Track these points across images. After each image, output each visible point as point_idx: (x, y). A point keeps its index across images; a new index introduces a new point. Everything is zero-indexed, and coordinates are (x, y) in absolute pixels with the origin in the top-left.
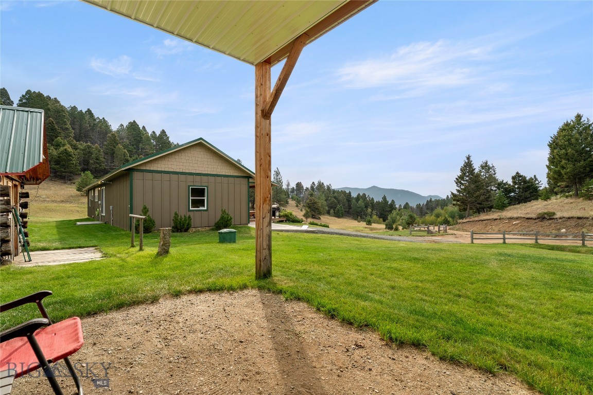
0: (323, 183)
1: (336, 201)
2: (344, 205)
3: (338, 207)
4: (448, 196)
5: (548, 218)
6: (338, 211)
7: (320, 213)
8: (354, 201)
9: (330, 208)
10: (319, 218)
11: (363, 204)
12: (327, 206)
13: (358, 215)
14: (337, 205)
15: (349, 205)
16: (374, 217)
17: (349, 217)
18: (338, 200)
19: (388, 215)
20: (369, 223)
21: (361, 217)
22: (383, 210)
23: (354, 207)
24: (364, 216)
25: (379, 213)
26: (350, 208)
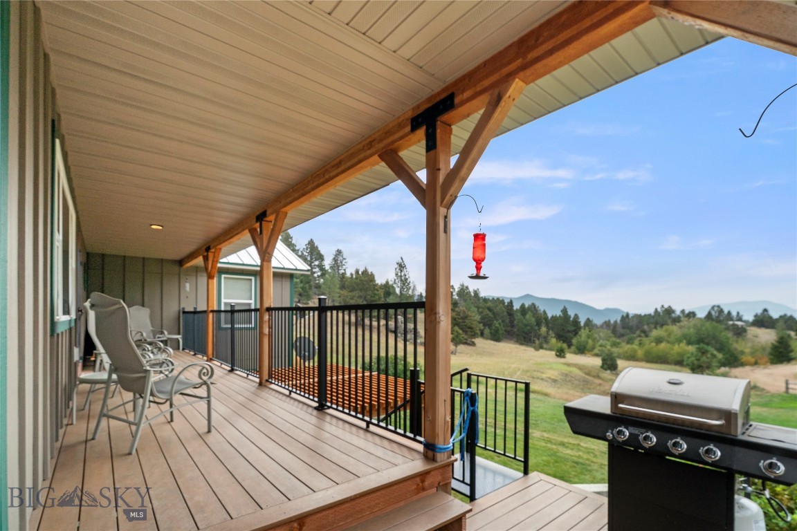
0: (467, 288)
1: (490, 314)
2: (503, 321)
3: (496, 324)
4: (656, 309)
6: (497, 331)
7: (475, 336)
8: (519, 314)
9: (484, 325)
10: (473, 344)
11: (533, 319)
12: (480, 323)
13: (525, 338)
14: (493, 321)
15: (512, 322)
16: (554, 341)
17: (511, 339)
18: (494, 313)
19: (572, 338)
20: (561, 353)
21: (530, 340)
22: (563, 329)
23: (520, 324)
24: (535, 339)
25: (557, 334)
26: (512, 326)
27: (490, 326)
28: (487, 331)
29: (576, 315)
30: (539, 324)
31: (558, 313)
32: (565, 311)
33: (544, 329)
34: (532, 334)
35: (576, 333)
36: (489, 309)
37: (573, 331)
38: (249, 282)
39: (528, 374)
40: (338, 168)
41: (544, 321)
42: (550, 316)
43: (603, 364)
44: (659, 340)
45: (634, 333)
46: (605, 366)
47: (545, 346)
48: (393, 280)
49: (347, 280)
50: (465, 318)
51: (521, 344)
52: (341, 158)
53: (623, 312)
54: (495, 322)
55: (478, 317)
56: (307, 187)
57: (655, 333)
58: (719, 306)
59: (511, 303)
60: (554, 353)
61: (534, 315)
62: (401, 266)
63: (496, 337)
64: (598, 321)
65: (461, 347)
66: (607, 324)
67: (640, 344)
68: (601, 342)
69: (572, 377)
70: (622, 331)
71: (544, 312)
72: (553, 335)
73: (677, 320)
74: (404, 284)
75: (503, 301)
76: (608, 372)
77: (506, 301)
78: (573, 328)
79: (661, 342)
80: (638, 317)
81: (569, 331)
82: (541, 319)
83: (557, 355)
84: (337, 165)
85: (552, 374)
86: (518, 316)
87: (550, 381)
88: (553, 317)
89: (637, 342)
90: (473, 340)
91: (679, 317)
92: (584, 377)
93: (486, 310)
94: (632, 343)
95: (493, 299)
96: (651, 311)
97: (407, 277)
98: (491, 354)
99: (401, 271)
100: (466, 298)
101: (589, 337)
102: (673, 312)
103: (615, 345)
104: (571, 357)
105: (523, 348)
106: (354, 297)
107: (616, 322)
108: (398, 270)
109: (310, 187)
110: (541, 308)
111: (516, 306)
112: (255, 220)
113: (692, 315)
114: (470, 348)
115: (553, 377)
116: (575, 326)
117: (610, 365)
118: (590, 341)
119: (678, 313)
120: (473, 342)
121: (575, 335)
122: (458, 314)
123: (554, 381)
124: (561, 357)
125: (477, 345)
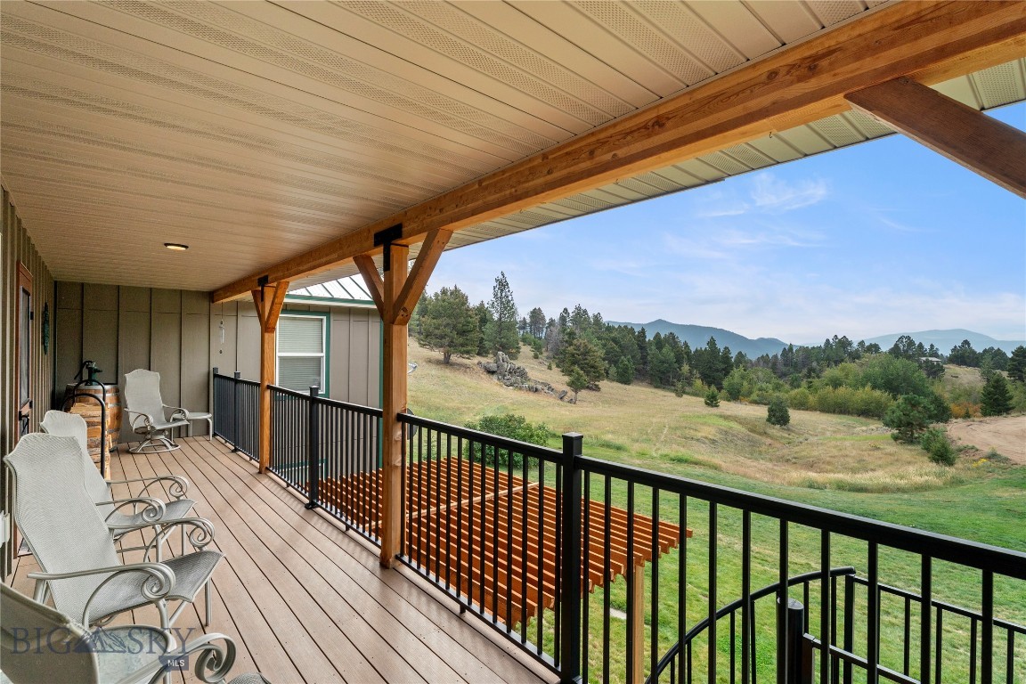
0: (585, 311)
1: (616, 348)
2: (633, 357)
3: (624, 360)
4: (828, 340)
6: (626, 369)
7: (598, 378)
8: (653, 347)
9: (610, 363)
10: (597, 389)
11: (672, 354)
12: (604, 360)
13: (661, 379)
14: (620, 356)
15: (644, 358)
16: (698, 382)
17: (642, 381)
18: (620, 346)
19: (722, 379)
20: (712, 401)
21: (668, 381)
22: (710, 368)
23: (655, 360)
24: (675, 380)
25: (702, 374)
26: (645, 363)
27: (616, 363)
28: (613, 370)
29: (726, 348)
30: (679, 361)
31: (704, 346)
32: (712, 343)
33: (686, 368)
34: (671, 374)
35: (727, 372)
36: (614, 340)
37: (723, 369)
38: (318, 323)
39: (678, 433)
40: (649, 136)
41: (686, 357)
42: (693, 349)
43: (769, 416)
44: (836, 383)
45: (800, 373)
46: (773, 419)
47: (687, 389)
48: (491, 302)
49: (429, 304)
50: (586, 353)
51: (656, 387)
52: (663, 111)
53: (783, 344)
54: (623, 357)
55: (601, 353)
56: (527, 181)
57: (830, 372)
58: (909, 338)
59: (643, 332)
60: (703, 400)
61: (673, 347)
62: (502, 285)
63: (624, 379)
64: (752, 356)
65: (583, 393)
66: (764, 360)
67: (809, 387)
68: (760, 384)
69: (733, 435)
70: (784, 369)
71: (686, 344)
72: (698, 375)
73: (855, 356)
74: (505, 308)
75: (632, 329)
76: (777, 427)
77: (637, 330)
78: (723, 366)
79: (840, 385)
80: (805, 350)
81: (717, 370)
82: (682, 355)
83: (707, 403)
84: (646, 127)
85: (708, 431)
86: (653, 350)
87: (707, 441)
89: (804, 383)
90: (597, 383)
91: (857, 350)
92: (749, 435)
93: (611, 342)
94: (799, 386)
95: (620, 327)
96: (821, 343)
97: (510, 298)
98: (622, 403)
99: (502, 290)
100: (584, 326)
101: (743, 377)
102: (850, 344)
103: (777, 388)
104: (726, 407)
105: (660, 392)
106: (439, 325)
107: (776, 356)
108: (497, 289)
109: (540, 181)
110: (682, 339)
111: (650, 337)
112: (372, 241)
113: (874, 348)
114: (593, 393)
115: (710, 437)
116: (725, 363)
117: (779, 417)
118: (745, 383)
119: (855, 345)
120: (597, 386)
121: (725, 375)
122: (578, 348)
123: (713, 442)
124: (712, 406)
125: (602, 389)
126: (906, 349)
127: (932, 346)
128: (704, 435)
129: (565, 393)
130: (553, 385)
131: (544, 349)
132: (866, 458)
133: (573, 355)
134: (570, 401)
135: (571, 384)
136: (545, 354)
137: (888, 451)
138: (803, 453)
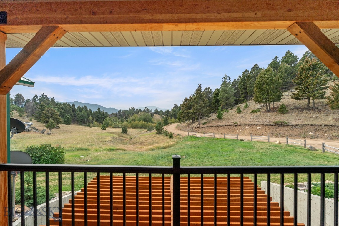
1: (63, 111)
2: (70, 114)
5: (285, 125)
6: (68, 119)
7: (60, 123)
8: (78, 111)
9: (62, 117)
10: (58, 127)
11: (86, 113)
12: (60, 116)
13: (81, 122)
15: (75, 114)
16: (96, 123)
17: (74, 123)
18: (65, 110)
21: (84, 123)
22: (99, 117)
23: (79, 115)
24: (87, 122)
25: (96, 119)
26: (75, 117)
27: (64, 117)
28: (63, 120)
29: (103, 111)
30: (88, 115)
31: (96, 110)
32: (99, 109)
33: (91, 118)
34: (85, 120)
35: (104, 118)
36: (62, 108)
37: (103, 118)
41: (90, 114)
42: (92, 112)
45: (123, 118)
46: (123, 132)
50: (52, 113)
51: (80, 125)
53: (118, 110)
54: (66, 115)
55: (58, 113)
57: (132, 117)
58: (147, 108)
59: (74, 105)
61: (86, 111)
63: (67, 122)
64: (110, 113)
65: (53, 130)
66: (113, 114)
69: (115, 138)
70: (119, 117)
71: (90, 110)
73: (136, 113)
75: (69, 104)
76: (125, 134)
77: (71, 105)
78: (102, 117)
79: (135, 121)
80: (124, 111)
81: (101, 118)
82: (89, 113)
83: (102, 129)
85: (108, 138)
88: (94, 112)
90: (58, 125)
92: (119, 138)
93: (61, 109)
95: (64, 103)
96: (128, 109)
100: (47, 102)
101: (109, 120)
102: (134, 109)
104: (108, 130)
107: (116, 113)
110: (88, 108)
111: (76, 107)
113: (140, 110)
114: (57, 129)
115: (110, 140)
116: (103, 116)
117: (125, 131)
118: (110, 122)
119: (136, 110)
120: (58, 126)
121: (103, 120)
122: (48, 111)
123: (112, 141)
124: (104, 130)
125: (61, 128)
126: (147, 110)
127: (151, 110)
128: (108, 140)
129: (45, 130)
130: (37, 128)
131: (25, 112)
132: (154, 139)
133: (46, 115)
134: (48, 134)
135: (48, 127)
136: (26, 114)
137: (157, 137)
138: (138, 141)
